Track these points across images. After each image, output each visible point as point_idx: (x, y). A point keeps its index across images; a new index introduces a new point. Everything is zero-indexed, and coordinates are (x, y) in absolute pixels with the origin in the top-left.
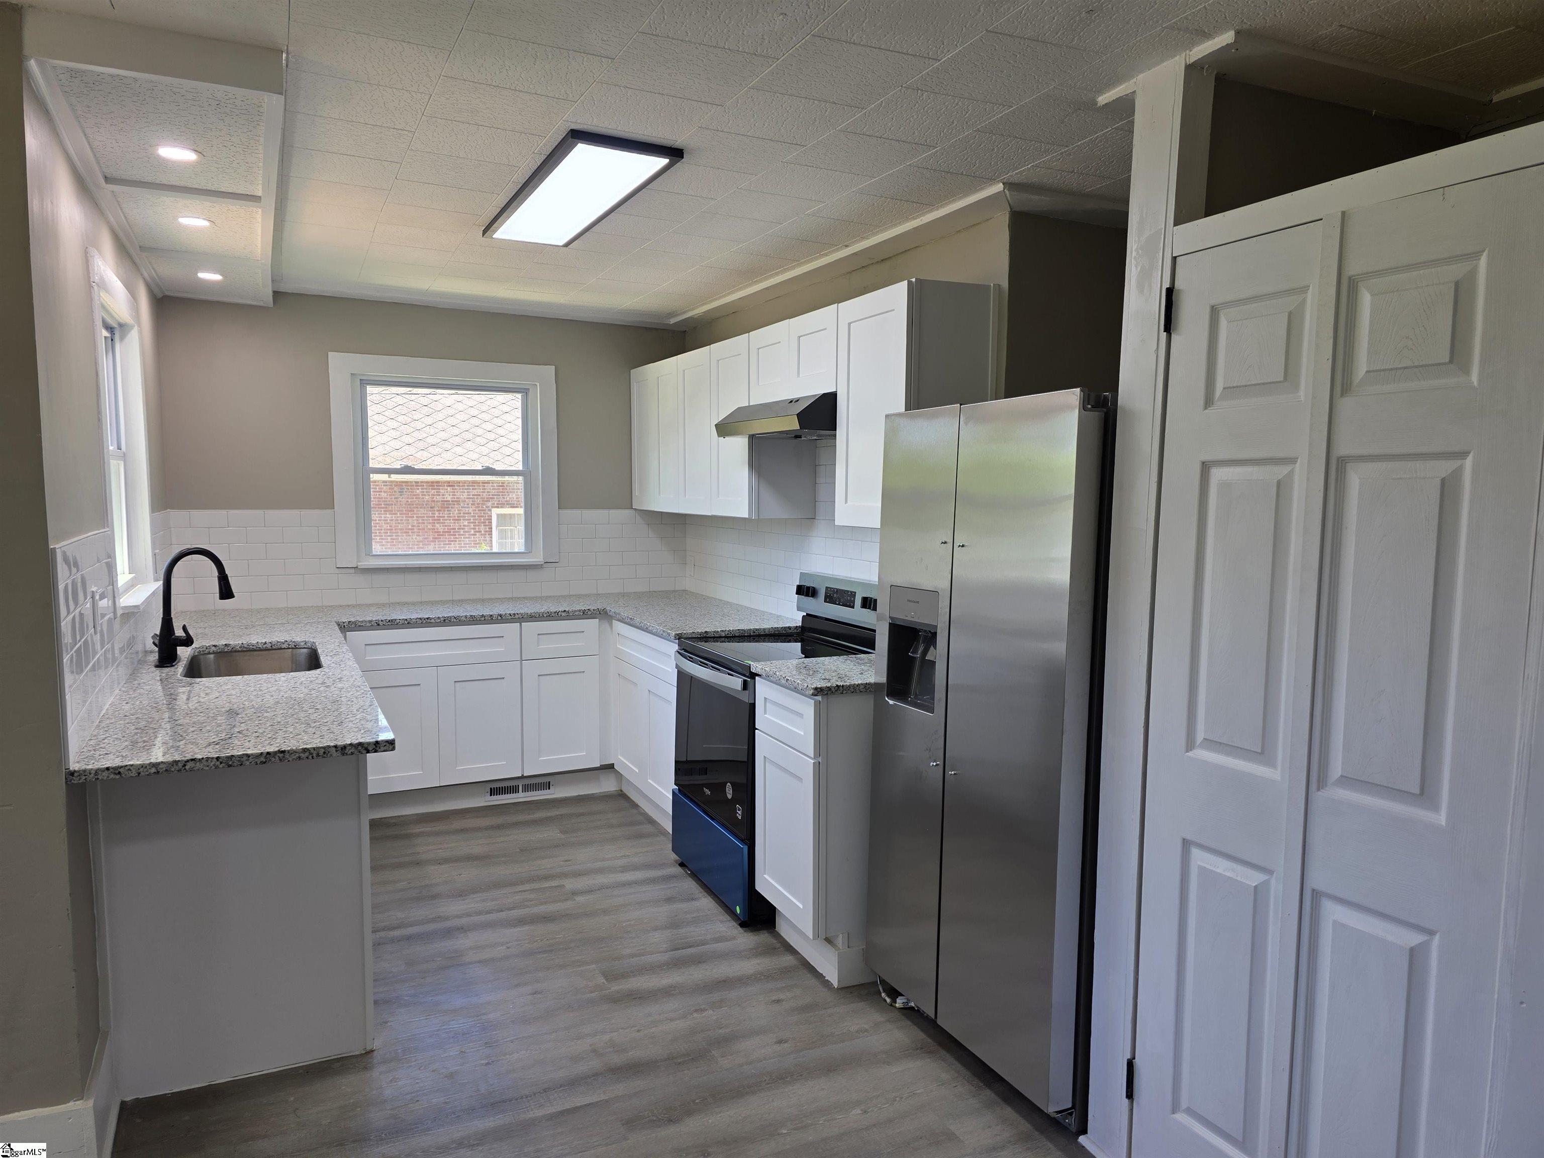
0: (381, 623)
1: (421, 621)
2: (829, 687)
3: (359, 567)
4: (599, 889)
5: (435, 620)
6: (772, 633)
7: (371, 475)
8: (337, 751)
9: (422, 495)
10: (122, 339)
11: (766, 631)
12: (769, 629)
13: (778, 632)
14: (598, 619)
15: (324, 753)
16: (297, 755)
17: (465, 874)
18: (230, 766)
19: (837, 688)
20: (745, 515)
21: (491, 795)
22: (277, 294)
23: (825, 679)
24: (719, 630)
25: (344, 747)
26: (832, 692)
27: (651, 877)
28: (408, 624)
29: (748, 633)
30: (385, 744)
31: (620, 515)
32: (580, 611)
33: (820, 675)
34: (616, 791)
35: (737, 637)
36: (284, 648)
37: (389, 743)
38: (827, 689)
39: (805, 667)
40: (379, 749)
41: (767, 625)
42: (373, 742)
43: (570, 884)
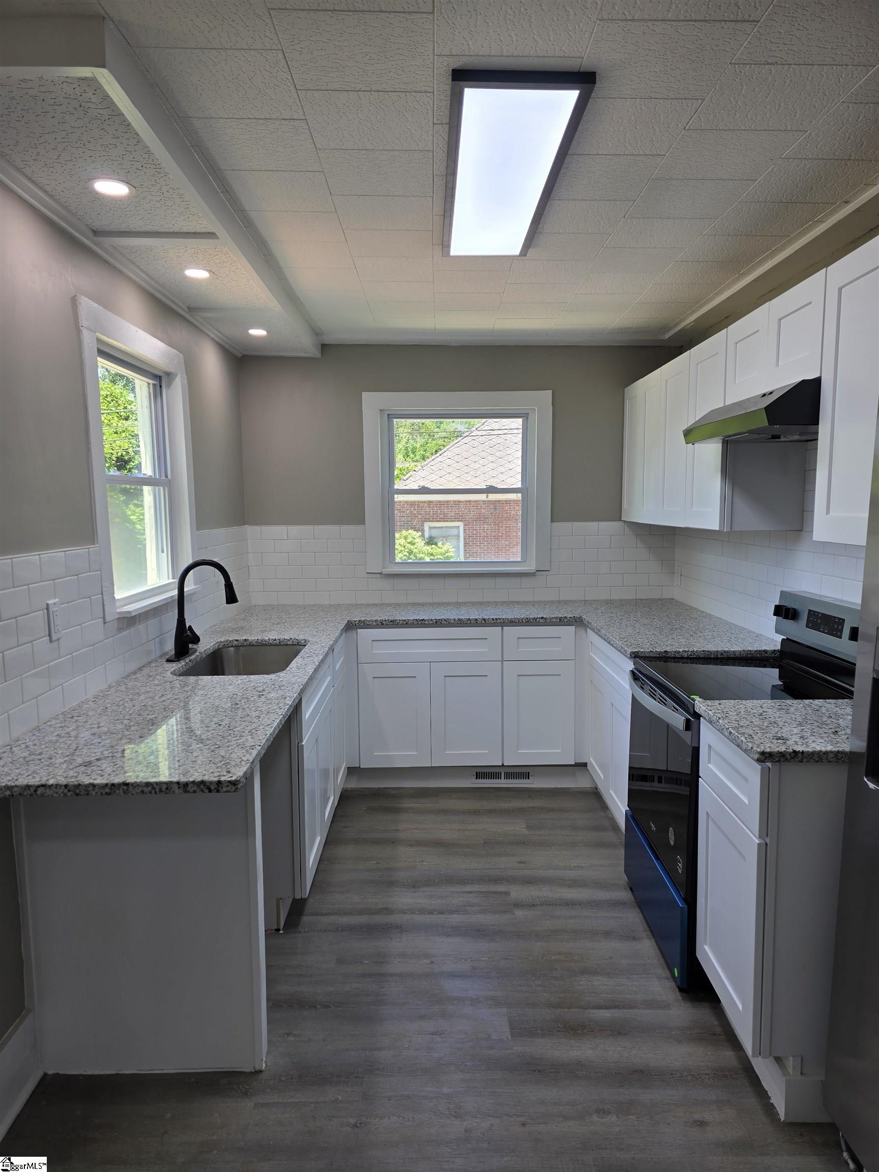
0: (384, 622)
1: (417, 622)
2: (781, 753)
3: (383, 573)
4: (541, 905)
5: (428, 622)
6: (744, 656)
7: (396, 496)
8: (179, 788)
9: (510, 511)
10: (169, 385)
11: (737, 654)
12: (741, 651)
13: (751, 656)
14: (574, 627)
15: (167, 789)
16: (141, 789)
17: (426, 861)
18: (77, 795)
19: (793, 755)
20: (716, 527)
21: (477, 778)
22: (324, 347)
23: (780, 739)
24: (681, 650)
25: (186, 785)
26: (787, 759)
27: (597, 899)
28: (406, 624)
29: (714, 655)
30: (227, 784)
31: (609, 527)
32: (556, 618)
33: (777, 729)
34: (591, 788)
35: (702, 658)
36: (290, 645)
37: (231, 784)
38: (779, 755)
39: (761, 715)
40: (221, 790)
41: (737, 647)
42: (215, 781)
43: (517, 892)
